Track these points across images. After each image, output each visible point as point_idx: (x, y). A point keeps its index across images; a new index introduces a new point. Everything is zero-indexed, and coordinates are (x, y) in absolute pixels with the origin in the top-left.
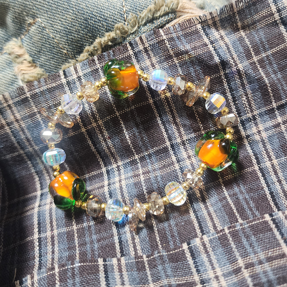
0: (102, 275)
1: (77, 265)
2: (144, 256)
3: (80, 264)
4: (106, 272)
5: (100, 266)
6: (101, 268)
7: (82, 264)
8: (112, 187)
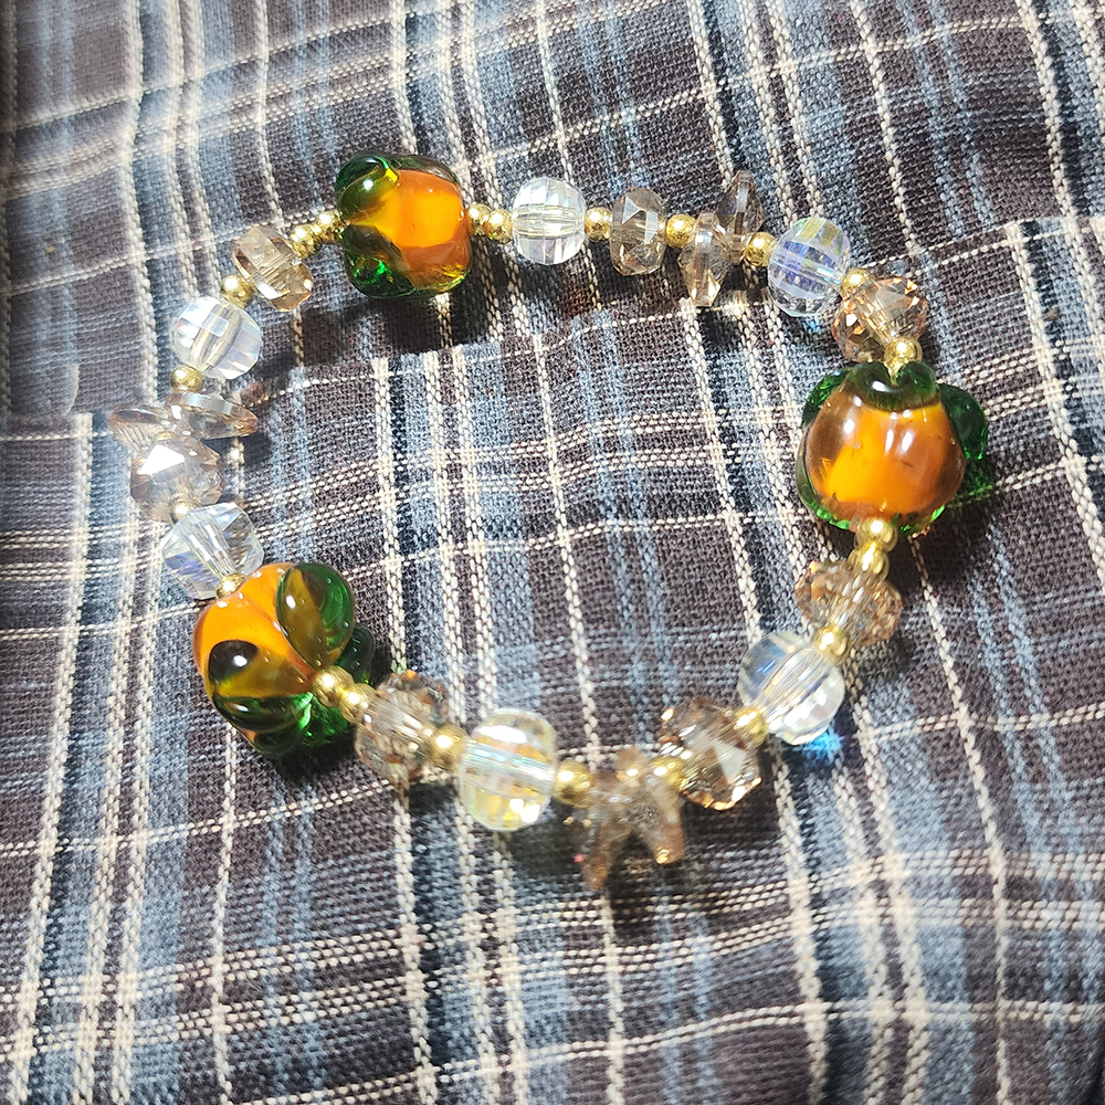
0: (383, 415)
1: (298, 386)
2: (537, 339)
3: (307, 384)
4: (397, 403)
5: (376, 387)
6: (383, 392)
7: (316, 382)
8: (422, 71)
